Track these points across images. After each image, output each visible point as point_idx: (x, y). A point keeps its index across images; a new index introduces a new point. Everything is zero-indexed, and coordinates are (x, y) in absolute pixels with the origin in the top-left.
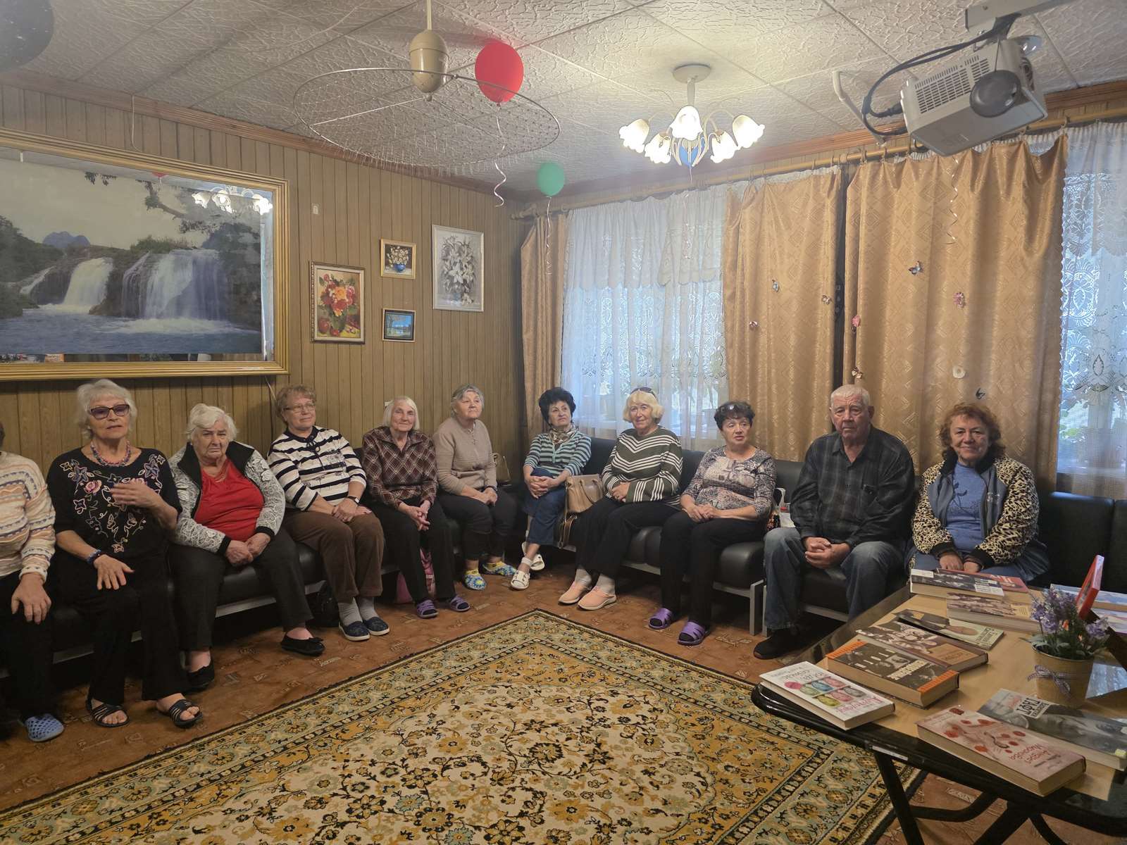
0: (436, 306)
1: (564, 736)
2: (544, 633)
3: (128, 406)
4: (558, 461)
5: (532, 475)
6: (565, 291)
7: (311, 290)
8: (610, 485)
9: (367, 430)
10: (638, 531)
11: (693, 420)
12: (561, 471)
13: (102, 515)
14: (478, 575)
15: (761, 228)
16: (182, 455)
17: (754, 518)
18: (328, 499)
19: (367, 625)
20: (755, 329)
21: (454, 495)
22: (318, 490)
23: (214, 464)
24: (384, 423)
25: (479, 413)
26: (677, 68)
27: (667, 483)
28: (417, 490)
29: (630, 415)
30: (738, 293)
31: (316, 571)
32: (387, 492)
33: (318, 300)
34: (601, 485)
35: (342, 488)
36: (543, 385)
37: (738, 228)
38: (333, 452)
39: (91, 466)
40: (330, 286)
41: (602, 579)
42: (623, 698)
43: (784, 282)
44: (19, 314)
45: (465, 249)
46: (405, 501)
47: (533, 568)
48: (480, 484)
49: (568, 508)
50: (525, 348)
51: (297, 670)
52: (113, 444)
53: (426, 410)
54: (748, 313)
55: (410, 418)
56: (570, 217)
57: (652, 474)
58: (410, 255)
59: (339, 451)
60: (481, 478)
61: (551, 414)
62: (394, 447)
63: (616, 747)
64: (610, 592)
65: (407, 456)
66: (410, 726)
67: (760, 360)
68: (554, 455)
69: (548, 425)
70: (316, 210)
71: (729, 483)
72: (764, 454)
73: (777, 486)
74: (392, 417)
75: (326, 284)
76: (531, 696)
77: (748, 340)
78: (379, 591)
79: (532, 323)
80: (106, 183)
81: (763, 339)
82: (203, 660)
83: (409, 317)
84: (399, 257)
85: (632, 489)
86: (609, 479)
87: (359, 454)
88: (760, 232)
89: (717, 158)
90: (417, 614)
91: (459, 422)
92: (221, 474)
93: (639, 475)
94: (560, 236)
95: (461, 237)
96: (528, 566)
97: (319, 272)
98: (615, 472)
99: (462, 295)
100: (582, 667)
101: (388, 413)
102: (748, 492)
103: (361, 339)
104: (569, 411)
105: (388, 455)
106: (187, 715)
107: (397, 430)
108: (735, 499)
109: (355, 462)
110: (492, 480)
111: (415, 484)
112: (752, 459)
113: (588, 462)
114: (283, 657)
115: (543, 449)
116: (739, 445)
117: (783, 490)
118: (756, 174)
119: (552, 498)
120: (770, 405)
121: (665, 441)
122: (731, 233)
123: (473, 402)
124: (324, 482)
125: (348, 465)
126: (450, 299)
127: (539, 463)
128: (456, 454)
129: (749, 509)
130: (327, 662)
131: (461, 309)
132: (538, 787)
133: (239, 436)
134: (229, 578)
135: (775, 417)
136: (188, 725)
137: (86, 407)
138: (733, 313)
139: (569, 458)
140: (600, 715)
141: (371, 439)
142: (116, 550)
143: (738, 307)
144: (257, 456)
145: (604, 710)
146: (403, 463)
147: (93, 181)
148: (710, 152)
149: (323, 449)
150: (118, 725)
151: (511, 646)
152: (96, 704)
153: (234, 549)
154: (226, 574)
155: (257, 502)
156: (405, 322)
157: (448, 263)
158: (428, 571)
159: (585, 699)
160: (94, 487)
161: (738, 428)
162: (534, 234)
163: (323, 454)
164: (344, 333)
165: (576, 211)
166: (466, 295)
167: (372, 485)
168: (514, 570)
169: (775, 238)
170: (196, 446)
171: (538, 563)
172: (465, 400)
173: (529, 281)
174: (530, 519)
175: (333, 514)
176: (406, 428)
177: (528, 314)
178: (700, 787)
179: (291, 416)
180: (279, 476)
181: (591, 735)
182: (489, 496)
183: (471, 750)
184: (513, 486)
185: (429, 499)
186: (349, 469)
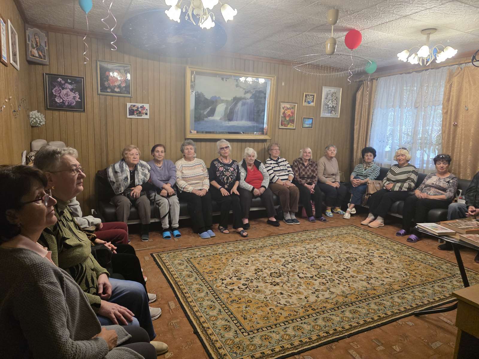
0: (321, 116)
1: (359, 257)
2: (354, 231)
3: (229, 147)
4: (365, 175)
5: (354, 178)
6: (374, 109)
7: (279, 112)
8: (385, 185)
9: (294, 159)
10: (395, 202)
11: (425, 162)
12: (366, 179)
13: (223, 177)
14: (330, 212)
15: (462, 84)
16: (242, 162)
17: (445, 200)
18: (282, 180)
19: (293, 221)
20: (456, 126)
21: (324, 183)
22: (279, 177)
23: (250, 166)
24: (300, 157)
25: (335, 155)
26: (423, 30)
27: (410, 185)
28: (310, 180)
29: (397, 158)
30: (449, 112)
31: (277, 202)
32: (301, 180)
33: (281, 115)
34: (382, 185)
35: (286, 177)
36: (361, 146)
37: (451, 85)
38: (283, 165)
39: (221, 163)
40: (285, 110)
41: (379, 217)
42: (381, 251)
43: (470, 107)
44: (203, 120)
45: (334, 94)
46: (306, 183)
47: (351, 213)
48: (334, 180)
49: (368, 192)
50: (355, 131)
51: (272, 229)
52: (226, 157)
53: (315, 153)
54: (453, 119)
55: (309, 155)
56: (378, 80)
57: (403, 181)
58: (314, 98)
59: (285, 165)
60: (334, 178)
61: (365, 157)
62: (303, 165)
63: (376, 262)
64: (382, 222)
65: (308, 168)
66: (308, 246)
67: (457, 138)
68: (364, 173)
69: (362, 161)
70: (283, 84)
71: (436, 186)
72: (453, 176)
73: (458, 189)
74: (303, 155)
75: (285, 109)
76: (348, 246)
77: (452, 130)
78: (297, 211)
79: (358, 122)
80: (226, 81)
81: (459, 130)
82: (246, 221)
83: (311, 120)
84: (310, 98)
85: (394, 186)
86: (386, 182)
87: (292, 167)
88: (461, 87)
89: (438, 61)
90: (309, 221)
91: (327, 158)
92: (252, 169)
93: (398, 181)
94: (373, 88)
95: (333, 90)
96: (349, 211)
97: (283, 105)
98: (388, 180)
99: (331, 111)
100: (367, 242)
101: (302, 153)
102: (444, 190)
103: (294, 128)
104: (373, 157)
105: (301, 167)
106: (245, 234)
107: (305, 159)
108: (438, 192)
109: (290, 169)
110: (338, 179)
111: (310, 178)
112: (448, 177)
113: (378, 177)
114: (268, 225)
115: (359, 170)
116: (441, 172)
117: (461, 191)
118: (461, 62)
119: (361, 188)
120: (460, 156)
121: (411, 169)
122: (448, 87)
123: (333, 151)
124: (281, 174)
125: (288, 170)
126: (327, 113)
127: (357, 175)
128: (325, 169)
129: (444, 196)
130: (280, 228)
131: (330, 117)
132: (348, 266)
133: (258, 158)
134: (253, 200)
135: (462, 162)
136: (245, 236)
137: (219, 148)
138: (446, 119)
139: (370, 174)
140: (372, 254)
141: (296, 161)
142: (226, 187)
143: (449, 117)
144: (262, 164)
145: (373, 253)
146: (306, 170)
147: (223, 80)
148: (436, 59)
149: (281, 164)
150: (227, 233)
151: (342, 233)
152: (221, 227)
153: (255, 191)
154: (253, 198)
155: (261, 179)
156: (310, 121)
157: (327, 100)
158: (313, 207)
159: (367, 250)
160: (221, 169)
161: (442, 165)
162: (363, 87)
163: (281, 166)
164: (289, 126)
165: (381, 78)
166: (333, 112)
167: (296, 177)
168: (344, 213)
169: (468, 89)
170: (246, 160)
171: (354, 211)
172: (330, 150)
173: (359, 105)
174: (352, 195)
175: (284, 185)
176: (308, 158)
177: (357, 118)
178: (404, 275)
179: (273, 152)
180: (268, 171)
181: (368, 258)
182: (336, 185)
183: (327, 254)
184: (346, 183)
185: (315, 183)
186: (288, 171)
